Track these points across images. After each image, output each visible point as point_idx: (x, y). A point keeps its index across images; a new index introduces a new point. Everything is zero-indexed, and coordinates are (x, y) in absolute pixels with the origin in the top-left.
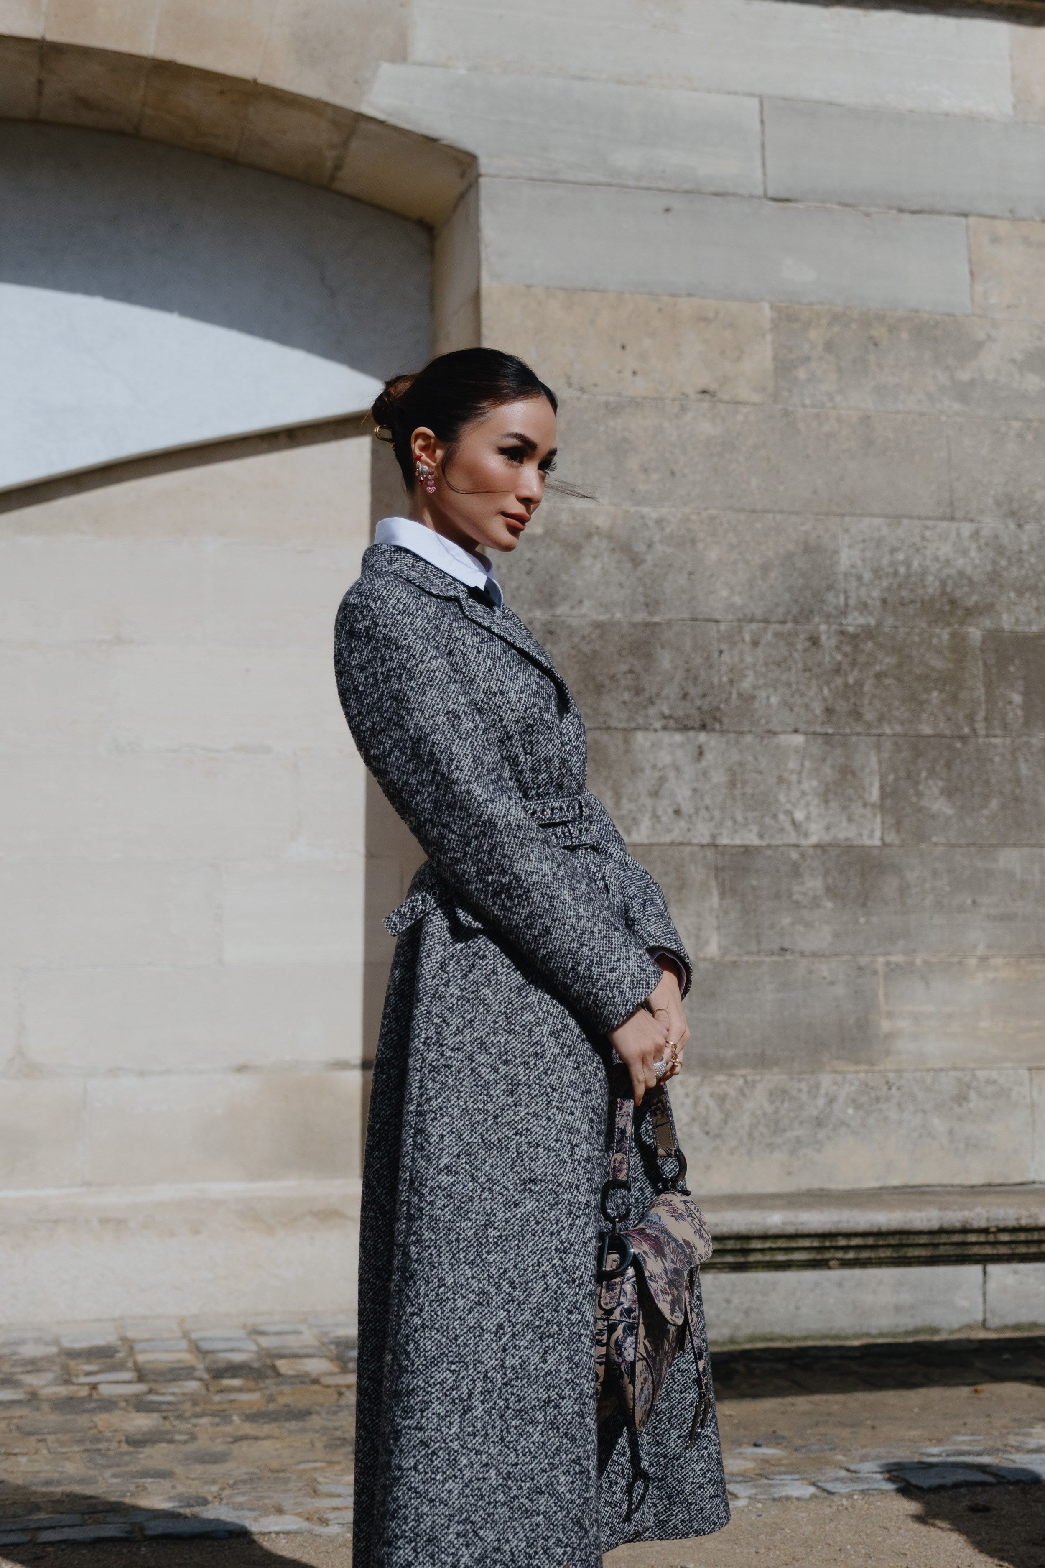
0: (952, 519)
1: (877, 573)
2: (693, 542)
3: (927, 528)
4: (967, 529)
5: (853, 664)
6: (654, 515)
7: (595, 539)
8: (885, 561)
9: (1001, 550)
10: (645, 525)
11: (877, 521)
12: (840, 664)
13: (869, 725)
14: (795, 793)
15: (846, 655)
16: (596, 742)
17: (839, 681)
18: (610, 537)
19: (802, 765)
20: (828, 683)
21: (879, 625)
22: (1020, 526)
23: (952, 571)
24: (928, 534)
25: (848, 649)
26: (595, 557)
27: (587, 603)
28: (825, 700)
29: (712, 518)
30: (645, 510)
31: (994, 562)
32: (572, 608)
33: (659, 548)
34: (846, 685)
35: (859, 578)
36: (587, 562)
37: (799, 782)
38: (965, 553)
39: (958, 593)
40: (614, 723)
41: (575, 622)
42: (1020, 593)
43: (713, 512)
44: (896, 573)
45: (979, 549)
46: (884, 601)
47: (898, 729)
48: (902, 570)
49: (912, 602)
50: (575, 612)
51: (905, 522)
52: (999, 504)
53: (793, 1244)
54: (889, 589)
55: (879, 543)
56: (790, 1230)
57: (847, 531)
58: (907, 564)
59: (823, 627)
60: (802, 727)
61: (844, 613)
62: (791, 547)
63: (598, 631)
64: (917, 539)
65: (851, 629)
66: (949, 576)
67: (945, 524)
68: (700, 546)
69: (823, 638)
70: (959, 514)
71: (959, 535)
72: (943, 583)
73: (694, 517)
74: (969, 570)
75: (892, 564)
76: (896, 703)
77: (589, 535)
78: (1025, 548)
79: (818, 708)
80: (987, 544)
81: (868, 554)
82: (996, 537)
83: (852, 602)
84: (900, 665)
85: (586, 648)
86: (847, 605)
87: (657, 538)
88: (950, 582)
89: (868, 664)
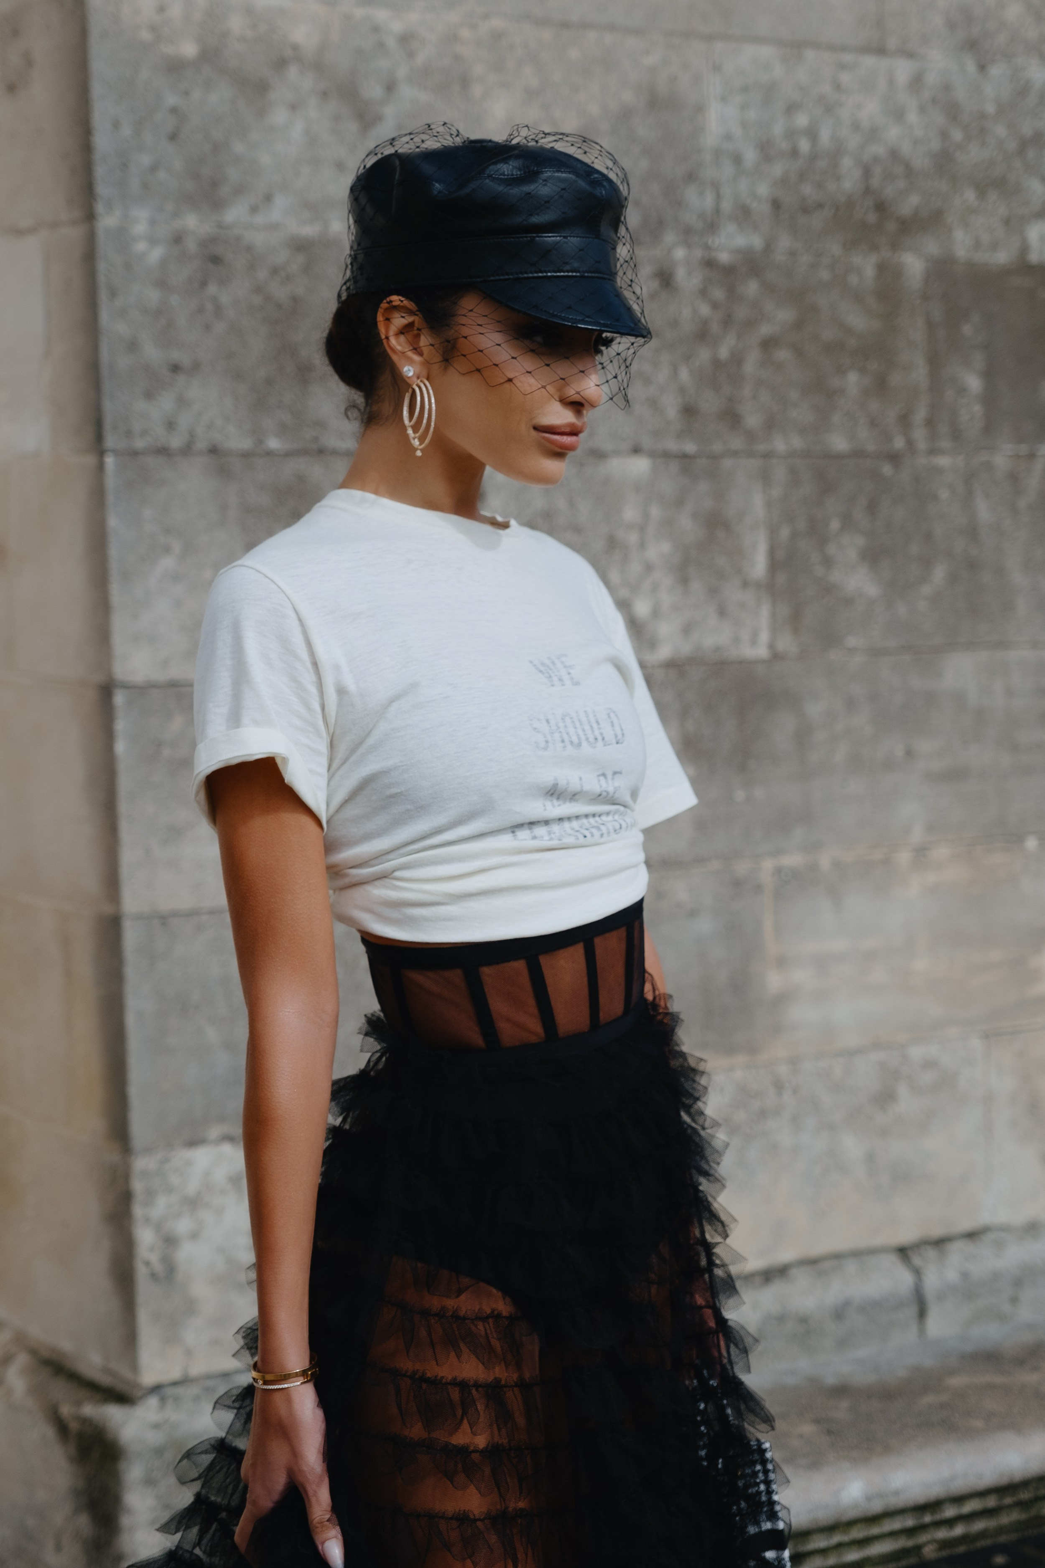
1: (766, 150)
2: (465, 82)
3: (842, 67)
5: (727, 321)
6: (397, 26)
7: (293, 71)
8: (778, 129)
10: (381, 45)
11: (766, 52)
13: (751, 436)
14: (635, 568)
16: (301, 479)
17: (704, 355)
18: (318, 67)
19: (646, 516)
22: (982, 68)
24: (845, 78)
26: (293, 107)
27: (281, 202)
29: (497, 36)
30: (381, 15)
31: (944, 135)
32: (254, 210)
33: (406, 92)
34: (717, 363)
35: (737, 159)
36: (279, 116)
37: (642, 545)
38: (899, 115)
39: (889, 191)
40: (332, 441)
41: (258, 239)
42: (982, 192)
43: (497, 23)
44: (794, 153)
45: (922, 109)
46: (776, 205)
47: (797, 442)
48: (804, 146)
49: (820, 206)
50: (260, 219)
51: (810, 54)
52: (951, 25)
53: (875, 1530)
54: (784, 182)
55: (769, 92)
56: (877, 1507)
57: (717, 68)
58: (812, 133)
59: (680, 253)
60: (647, 442)
61: (712, 226)
63: (301, 259)
64: (826, 88)
65: (724, 257)
66: (876, 159)
68: (477, 90)
71: (891, 82)
72: (867, 172)
73: (465, 33)
74: (906, 148)
75: (791, 134)
76: (794, 395)
77: (281, 64)
78: (990, 109)
79: (671, 407)
80: (934, 101)
81: (753, 114)
82: (947, 88)
83: (727, 205)
84: (799, 325)
85: (280, 292)
86: (717, 211)
88: (877, 171)
89: (750, 324)
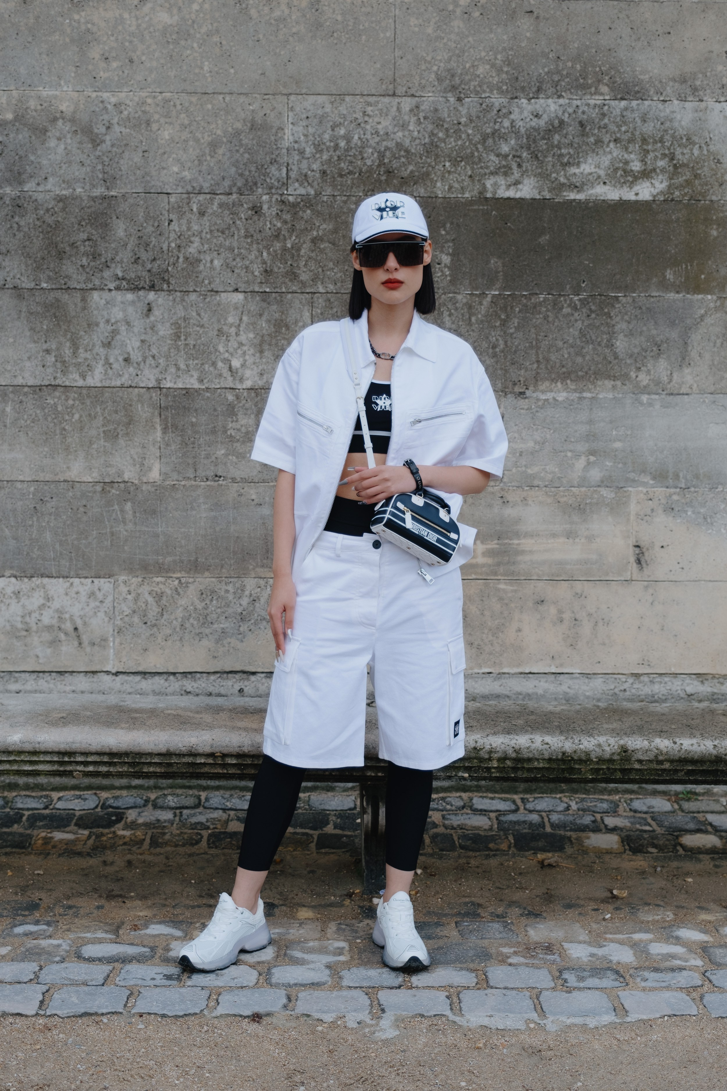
0: (394, 95)
4: (407, 103)
9: (439, 123)
12: (280, 229)
15: (285, 222)
20: (267, 248)
21: (318, 194)
23: (391, 144)
25: (288, 217)
28: (264, 262)
62: (239, 125)
67: (387, 100)
69: (265, 207)
70: (401, 90)
87: (115, 120)
